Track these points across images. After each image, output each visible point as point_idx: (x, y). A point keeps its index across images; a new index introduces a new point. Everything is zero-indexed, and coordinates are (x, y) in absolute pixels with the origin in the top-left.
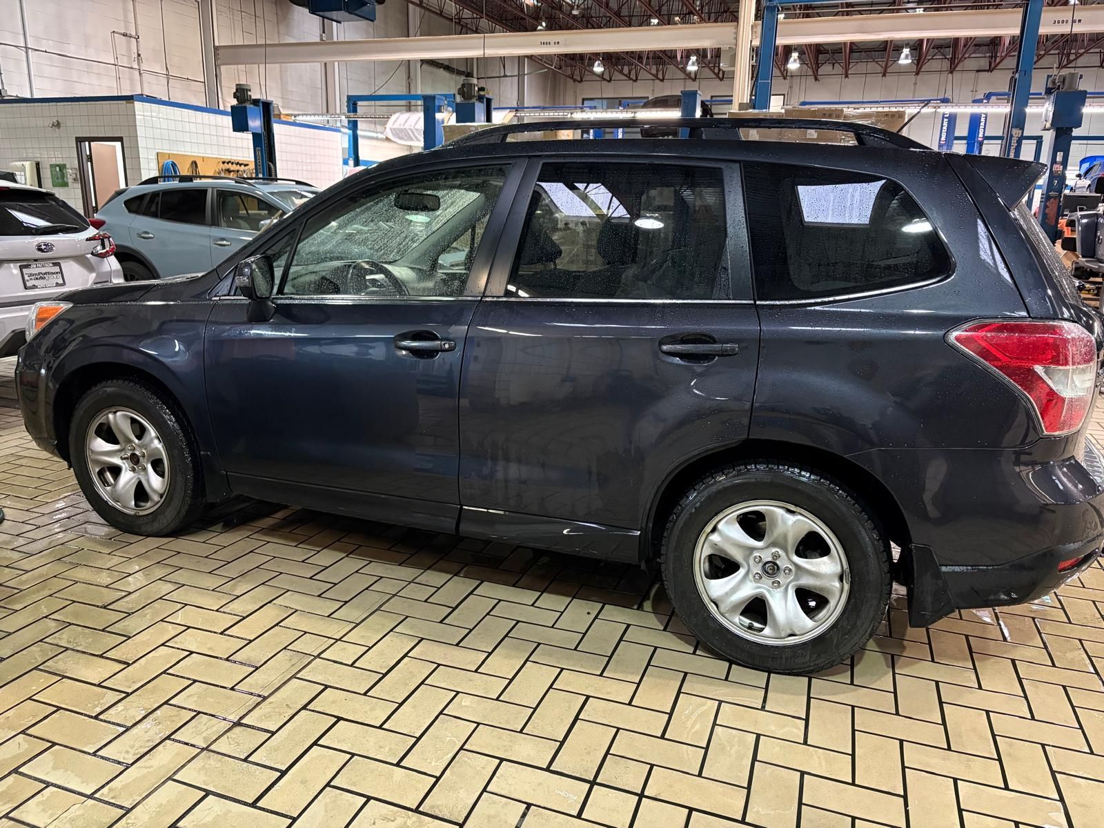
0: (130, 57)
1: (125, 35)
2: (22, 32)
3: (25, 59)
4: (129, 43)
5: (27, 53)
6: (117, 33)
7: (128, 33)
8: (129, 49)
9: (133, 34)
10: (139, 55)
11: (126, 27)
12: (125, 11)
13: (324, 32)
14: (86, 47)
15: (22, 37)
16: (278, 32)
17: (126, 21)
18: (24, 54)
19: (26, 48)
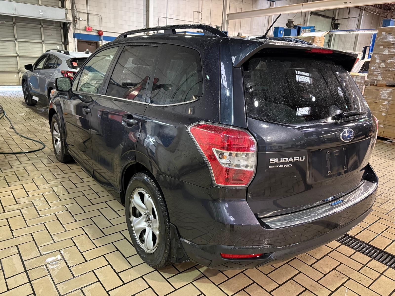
0: (198, 19)
1: (198, 12)
2: (166, 13)
3: (166, 21)
4: (199, 15)
5: (167, 19)
6: (195, 11)
7: (199, 11)
8: (198, 17)
9: (201, 11)
10: (201, 18)
11: (199, 9)
12: (199, 4)
13: (270, 6)
14: (185, 17)
15: (166, 14)
16: (252, 8)
17: (199, 8)
18: (166, 19)
19: (167, 18)
